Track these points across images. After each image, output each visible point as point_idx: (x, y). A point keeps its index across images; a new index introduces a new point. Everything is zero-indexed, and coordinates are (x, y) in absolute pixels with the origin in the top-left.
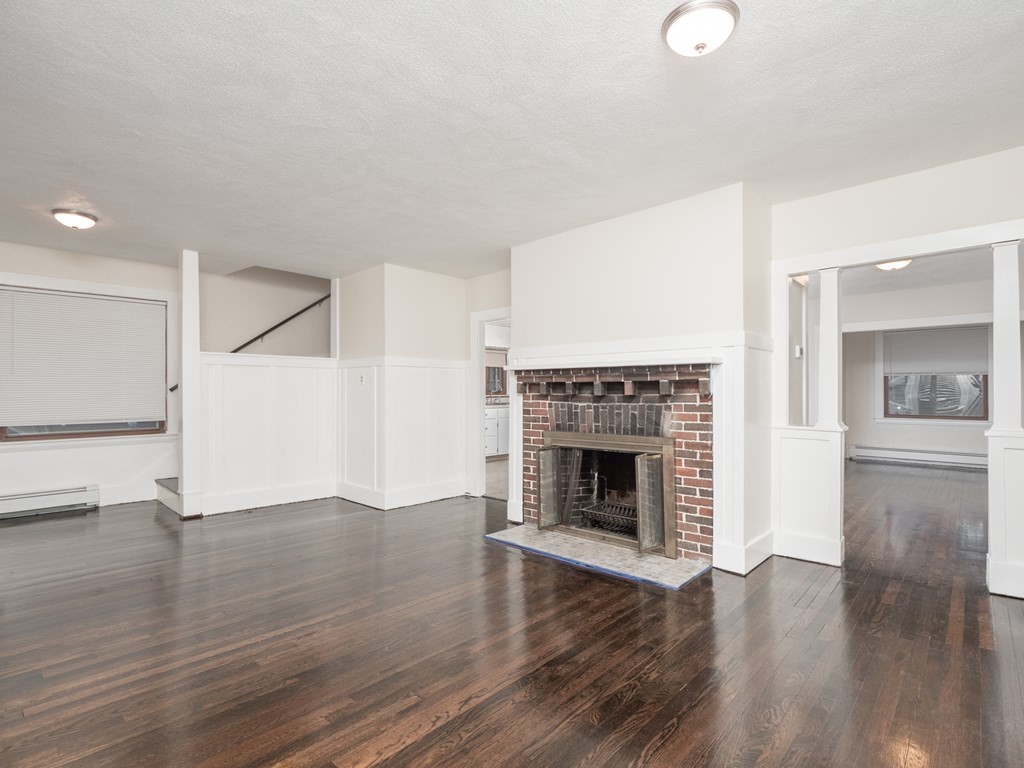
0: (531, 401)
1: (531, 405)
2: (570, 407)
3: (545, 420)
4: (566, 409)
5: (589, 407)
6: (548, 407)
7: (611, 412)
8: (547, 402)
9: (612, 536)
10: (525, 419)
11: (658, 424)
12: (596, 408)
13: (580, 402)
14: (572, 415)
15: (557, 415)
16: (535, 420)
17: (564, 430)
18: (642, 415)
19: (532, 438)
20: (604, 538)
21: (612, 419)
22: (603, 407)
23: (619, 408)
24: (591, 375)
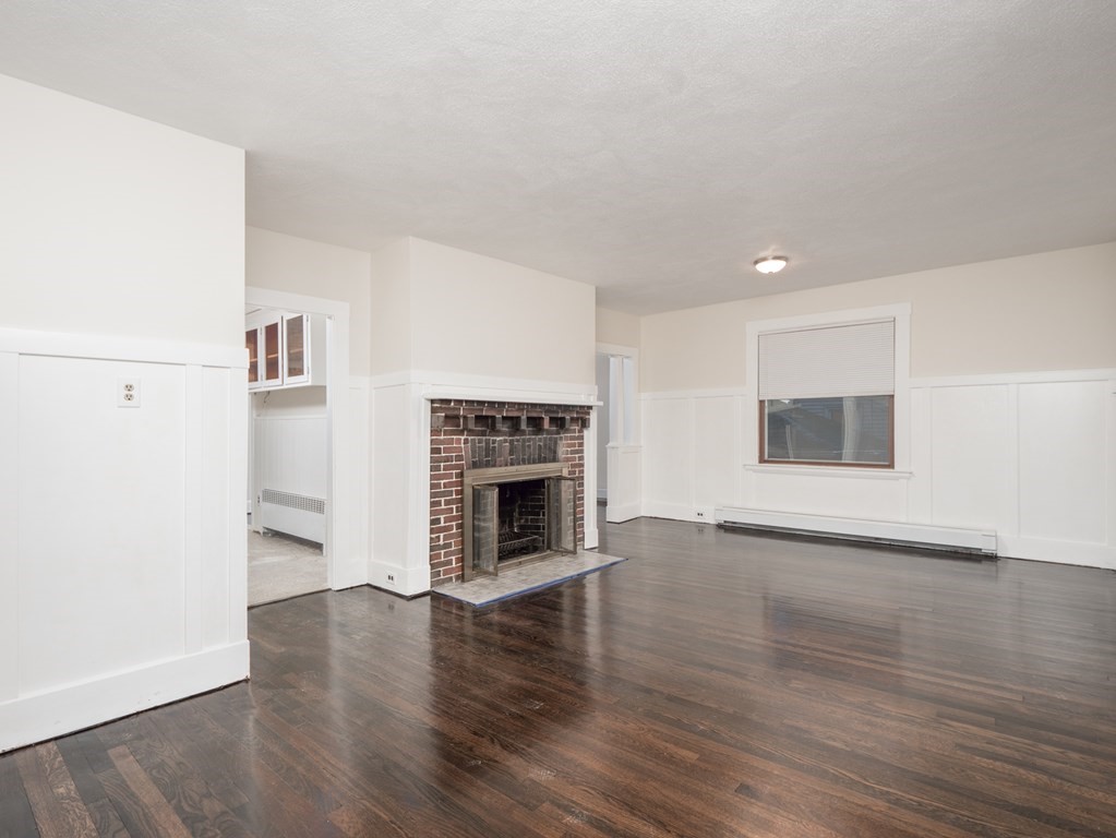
0: (442, 437)
1: (442, 442)
2: (487, 442)
3: (459, 458)
4: (484, 444)
5: (505, 441)
6: (462, 443)
7: (523, 446)
8: (463, 438)
9: (524, 558)
10: (433, 460)
11: (555, 452)
12: (511, 442)
13: (498, 436)
14: (489, 451)
15: (473, 451)
16: (447, 459)
17: (480, 467)
18: (545, 445)
19: (442, 482)
20: (520, 563)
21: (524, 450)
22: (518, 441)
23: (529, 440)
24: (519, 410)
